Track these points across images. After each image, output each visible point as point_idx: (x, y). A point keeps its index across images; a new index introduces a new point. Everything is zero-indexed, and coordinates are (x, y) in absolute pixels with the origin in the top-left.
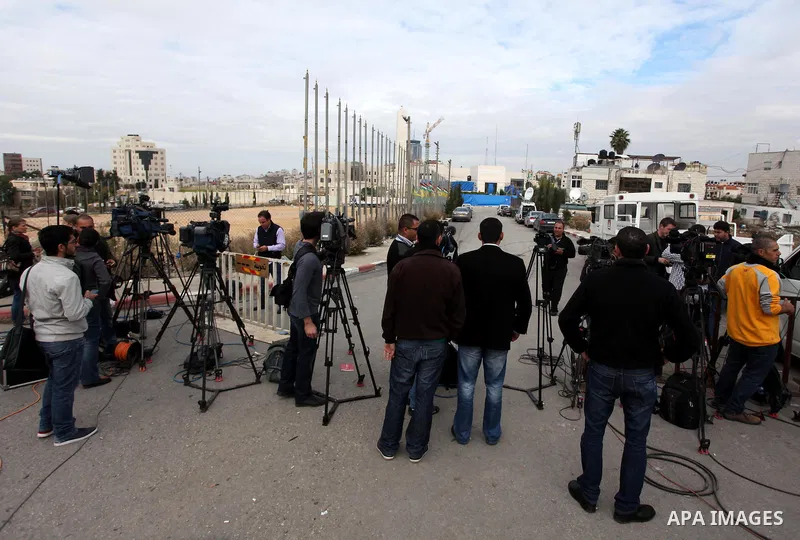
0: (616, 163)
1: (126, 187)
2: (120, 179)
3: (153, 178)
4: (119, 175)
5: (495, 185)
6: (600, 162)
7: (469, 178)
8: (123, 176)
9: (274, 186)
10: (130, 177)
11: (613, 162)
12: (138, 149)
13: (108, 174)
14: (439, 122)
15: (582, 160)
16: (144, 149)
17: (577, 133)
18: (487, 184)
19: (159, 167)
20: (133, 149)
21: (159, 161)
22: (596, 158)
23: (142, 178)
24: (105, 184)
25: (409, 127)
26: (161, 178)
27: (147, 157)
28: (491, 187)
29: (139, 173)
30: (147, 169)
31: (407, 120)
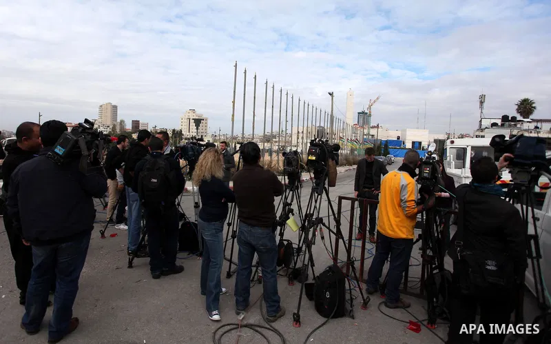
0: (518, 126)
1: (186, 139)
2: (183, 135)
3: (200, 135)
4: (183, 132)
5: (420, 143)
6: (502, 125)
7: (398, 138)
8: (186, 133)
9: (268, 141)
10: (188, 133)
11: (515, 125)
12: (194, 118)
13: (177, 132)
14: (378, 99)
15: (486, 123)
16: (197, 118)
17: (482, 103)
18: (413, 143)
19: (204, 128)
20: (192, 118)
21: (204, 125)
22: (499, 122)
23: (194, 134)
24: (175, 137)
25: (332, 99)
26: (204, 134)
27: (198, 122)
28: (417, 145)
29: (193, 132)
30: (197, 129)
31: (331, 94)
